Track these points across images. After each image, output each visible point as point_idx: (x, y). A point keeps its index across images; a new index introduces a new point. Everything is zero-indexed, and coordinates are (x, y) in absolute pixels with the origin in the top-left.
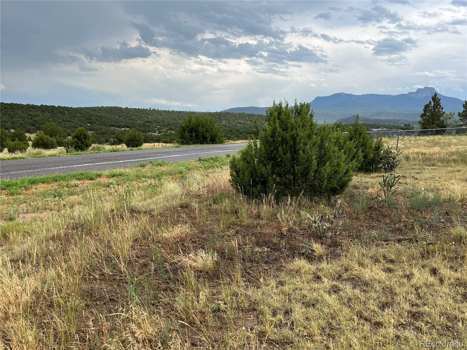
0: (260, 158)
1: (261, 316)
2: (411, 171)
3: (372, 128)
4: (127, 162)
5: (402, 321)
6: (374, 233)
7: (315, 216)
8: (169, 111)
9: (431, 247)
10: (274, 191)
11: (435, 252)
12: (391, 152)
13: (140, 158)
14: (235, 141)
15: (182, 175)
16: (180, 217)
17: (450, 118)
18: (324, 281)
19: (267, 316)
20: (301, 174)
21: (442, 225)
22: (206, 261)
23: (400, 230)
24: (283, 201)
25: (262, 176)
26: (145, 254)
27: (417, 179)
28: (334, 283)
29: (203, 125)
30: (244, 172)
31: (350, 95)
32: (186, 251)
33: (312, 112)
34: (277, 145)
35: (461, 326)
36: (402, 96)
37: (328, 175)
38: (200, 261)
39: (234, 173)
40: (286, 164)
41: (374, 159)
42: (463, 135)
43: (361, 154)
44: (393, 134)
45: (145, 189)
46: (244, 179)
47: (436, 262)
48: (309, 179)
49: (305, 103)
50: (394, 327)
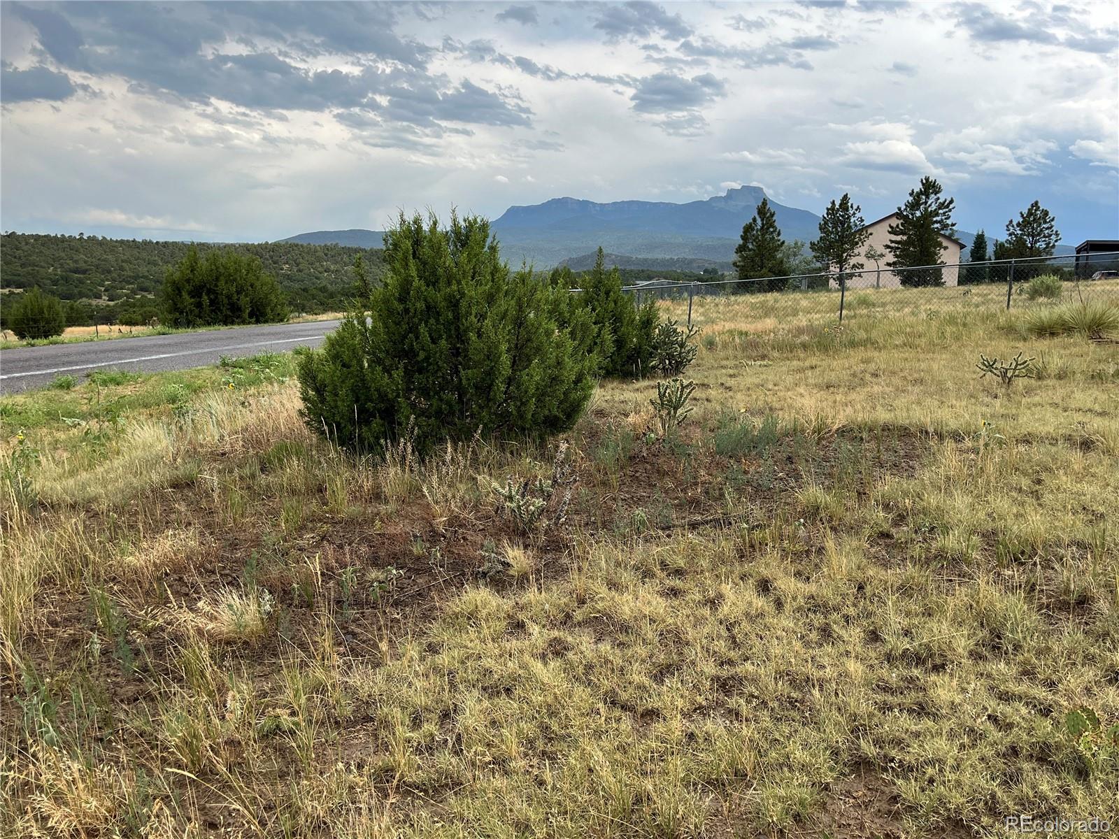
0: (374, 353)
1: (383, 733)
2: (718, 373)
3: (637, 278)
4: (17, 378)
5: (700, 699)
6: (640, 513)
7: (509, 483)
8: (134, 241)
9: (757, 534)
10: (412, 432)
11: (767, 545)
12: (675, 331)
13: (56, 366)
14: (316, 314)
15: (176, 406)
16: (172, 510)
17: (795, 255)
18: (531, 631)
19: (399, 729)
20: (476, 387)
21: (778, 485)
22: (242, 614)
23: (695, 503)
24: (436, 455)
25: (383, 397)
26: (76, 613)
27: (730, 389)
28: (555, 633)
29: (230, 275)
30: (335, 389)
31: (585, 204)
32: (189, 597)
33: (494, 239)
34: (416, 320)
35: (818, 696)
36: (697, 206)
37: (538, 389)
38: (226, 616)
39: (311, 393)
40: (438, 366)
41: (640, 348)
42: (821, 291)
43: (608, 337)
44: (680, 290)
45: (73, 447)
46: (336, 407)
47: (770, 565)
48: (494, 400)
49: (476, 219)
50: (684, 715)
